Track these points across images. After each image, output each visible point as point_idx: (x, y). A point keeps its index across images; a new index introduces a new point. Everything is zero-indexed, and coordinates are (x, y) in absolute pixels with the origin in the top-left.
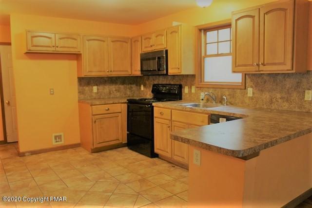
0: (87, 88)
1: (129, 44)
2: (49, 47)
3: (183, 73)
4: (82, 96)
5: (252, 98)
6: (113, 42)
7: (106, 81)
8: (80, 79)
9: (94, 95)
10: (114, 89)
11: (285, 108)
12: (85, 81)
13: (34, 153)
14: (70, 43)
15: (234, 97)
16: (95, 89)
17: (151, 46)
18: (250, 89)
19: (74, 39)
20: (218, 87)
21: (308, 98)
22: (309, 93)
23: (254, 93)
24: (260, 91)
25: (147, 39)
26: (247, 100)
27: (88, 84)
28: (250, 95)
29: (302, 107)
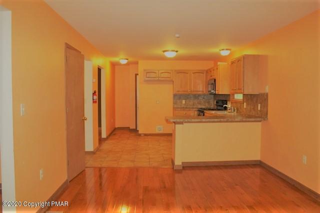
0: (178, 101)
1: (205, 74)
2: (155, 78)
3: (220, 93)
4: (175, 106)
6: (193, 73)
7: (191, 97)
8: (175, 95)
9: (183, 105)
10: (197, 102)
11: (254, 114)
12: (177, 97)
13: (146, 135)
14: (166, 75)
15: (241, 108)
16: (184, 102)
17: (211, 76)
18: (245, 104)
19: (170, 73)
20: (236, 102)
21: (259, 109)
22: (259, 105)
23: (246, 106)
24: (248, 105)
25: (211, 71)
26: (244, 110)
27: (180, 98)
28: (245, 107)
29: (258, 114)
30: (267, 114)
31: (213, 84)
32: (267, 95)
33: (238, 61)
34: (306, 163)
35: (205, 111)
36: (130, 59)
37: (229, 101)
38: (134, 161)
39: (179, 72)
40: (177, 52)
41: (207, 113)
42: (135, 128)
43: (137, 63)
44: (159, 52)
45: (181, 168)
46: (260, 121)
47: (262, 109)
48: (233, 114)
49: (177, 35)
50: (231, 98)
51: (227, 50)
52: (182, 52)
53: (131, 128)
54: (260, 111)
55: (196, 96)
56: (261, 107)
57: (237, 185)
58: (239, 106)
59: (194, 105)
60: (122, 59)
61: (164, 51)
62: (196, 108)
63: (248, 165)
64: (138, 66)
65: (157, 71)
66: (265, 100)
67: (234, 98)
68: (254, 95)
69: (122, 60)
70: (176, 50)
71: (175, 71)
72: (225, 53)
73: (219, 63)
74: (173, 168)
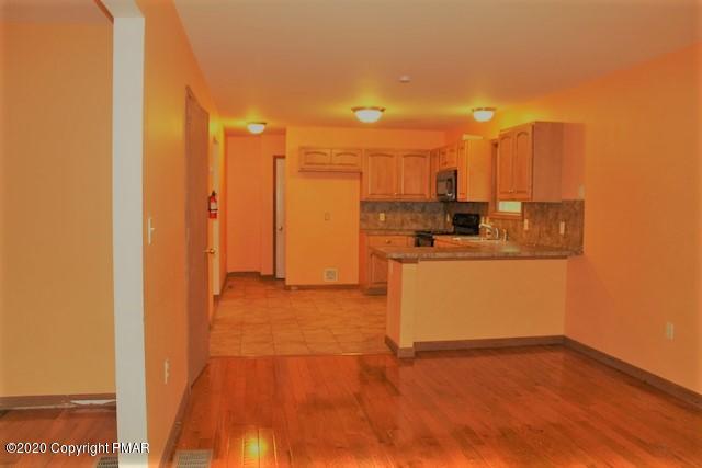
0: (371, 215)
1: (428, 159)
2: (324, 164)
3: (468, 200)
4: (364, 226)
5: (527, 232)
6: (405, 156)
7: (397, 207)
8: (363, 203)
9: (380, 224)
10: (409, 219)
11: (548, 244)
12: (368, 206)
14: (348, 159)
15: (515, 231)
16: (382, 217)
17: (446, 164)
18: (526, 222)
19: (355, 155)
20: (505, 218)
21: (562, 231)
22: (562, 225)
23: (529, 226)
24: (533, 223)
25: (444, 153)
26: (524, 235)
27: (373, 210)
28: (526, 228)
29: (558, 242)
30: (581, 242)
31: (450, 180)
32: (582, 203)
33: (519, 135)
34: (672, 337)
35: (434, 237)
36: (272, 124)
37: (486, 216)
38: (304, 343)
39: (375, 153)
40: (382, 110)
41: (440, 240)
42: (271, 273)
43: (282, 132)
44: (343, 110)
45: (412, 354)
46: (565, 257)
47: (569, 232)
48: (497, 242)
49: (405, 78)
50: (491, 208)
51: (487, 109)
52: (395, 110)
53: (263, 273)
54: (565, 236)
55: (406, 206)
56: (566, 230)
57: (537, 384)
58: (511, 226)
59: (402, 224)
60: (254, 123)
61: (355, 110)
62: (408, 230)
63: (540, 346)
64: (285, 139)
65: (328, 152)
66: (576, 214)
67: (496, 210)
68: (550, 205)
69: (254, 125)
70: (382, 106)
71: (367, 150)
72: (482, 117)
73: (465, 137)
74: (395, 355)
